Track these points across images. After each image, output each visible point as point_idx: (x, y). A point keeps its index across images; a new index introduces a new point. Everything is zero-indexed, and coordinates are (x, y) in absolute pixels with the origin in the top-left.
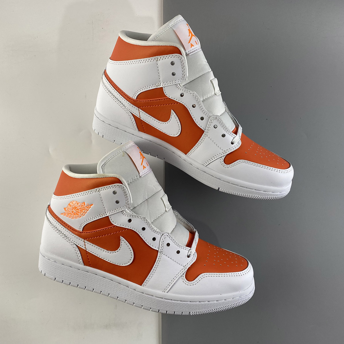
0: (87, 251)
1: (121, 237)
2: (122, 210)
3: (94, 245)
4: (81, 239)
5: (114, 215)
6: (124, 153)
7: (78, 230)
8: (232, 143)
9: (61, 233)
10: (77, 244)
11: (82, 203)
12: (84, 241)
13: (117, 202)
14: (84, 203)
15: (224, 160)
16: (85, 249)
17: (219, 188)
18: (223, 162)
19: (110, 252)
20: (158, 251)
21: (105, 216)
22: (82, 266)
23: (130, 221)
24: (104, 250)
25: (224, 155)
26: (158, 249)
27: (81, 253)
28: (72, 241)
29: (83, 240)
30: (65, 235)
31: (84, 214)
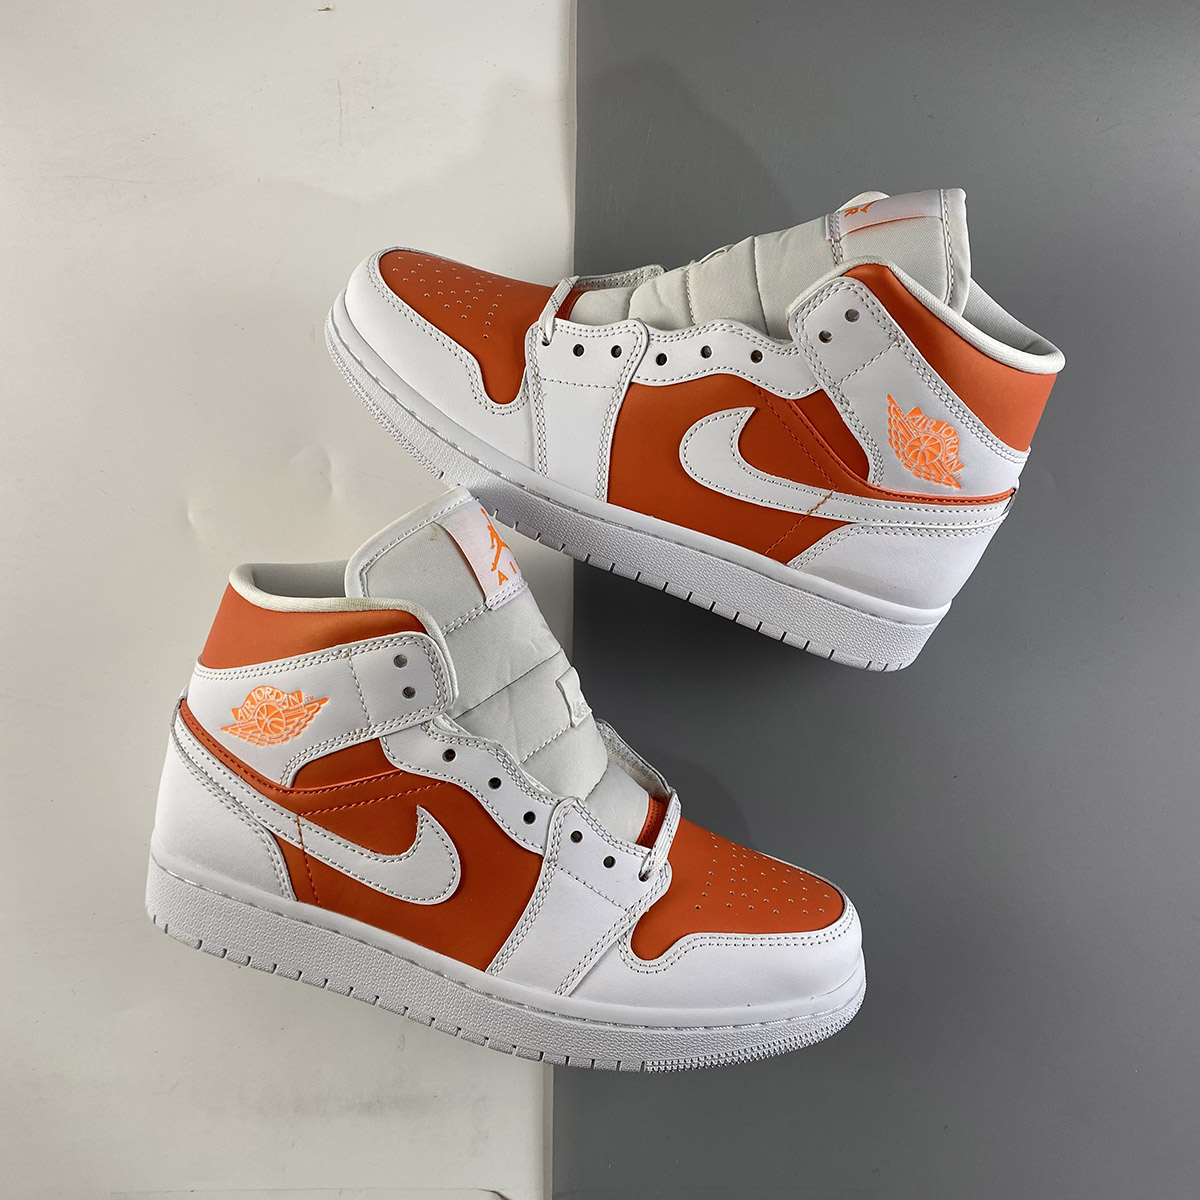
1: (421, 810)
2: (424, 719)
4: (286, 812)
5: (398, 735)
6: (435, 529)
7: (279, 783)
9: (221, 791)
10: (273, 830)
12: (297, 821)
13: (409, 693)
14: (299, 693)
16: (300, 846)
19: (382, 857)
20: (541, 858)
21: (368, 738)
22: (289, 902)
23: (449, 755)
24: (364, 850)
27: (288, 860)
28: (259, 820)
29: (293, 816)
30: (234, 798)
31: (297, 729)
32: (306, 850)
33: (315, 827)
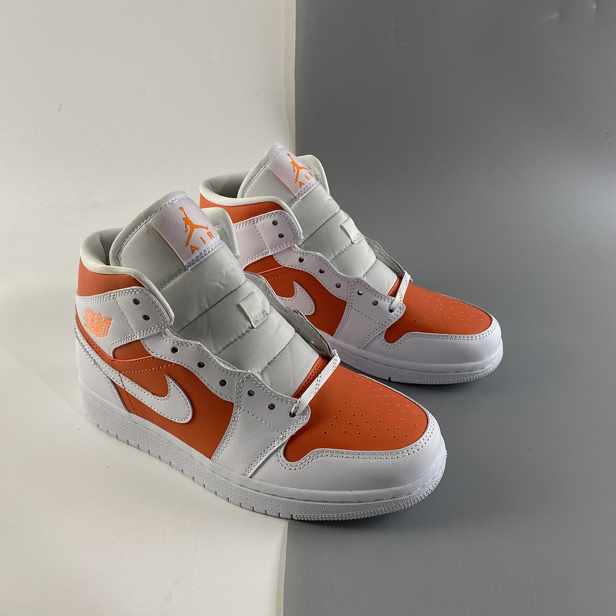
1: (167, 377)
3: (134, 383)
5: (148, 338)
6: (148, 227)
8: (391, 311)
10: (111, 378)
11: (99, 315)
12: (119, 375)
13: (146, 318)
14: (101, 315)
15: (385, 338)
16: (123, 388)
17: (390, 378)
18: (384, 341)
19: (157, 397)
20: (232, 404)
21: (135, 339)
23: (175, 350)
24: (149, 393)
25: (383, 330)
26: (231, 401)
28: (105, 373)
29: (118, 373)
31: (106, 332)
32: (126, 390)
33: (127, 379)
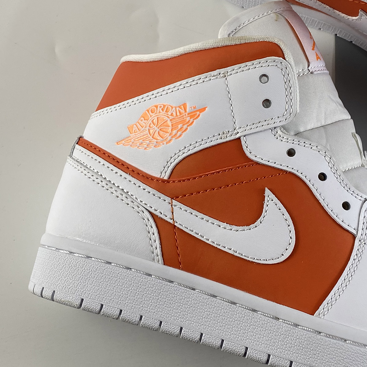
0: (175, 226)
1: (267, 192)
2: (275, 125)
3: (195, 212)
4: (163, 196)
5: (255, 135)
6: (277, 16)
7: (159, 177)
9: (112, 186)
10: (152, 210)
11: (180, 107)
12: (171, 203)
13: (267, 103)
14: (185, 105)
16: (171, 221)
19: (235, 228)
20: (354, 237)
21: (233, 138)
22: (159, 266)
23: (291, 153)
24: (221, 223)
26: (354, 232)
27: (160, 232)
28: (141, 203)
29: (168, 199)
30: (123, 190)
31: (179, 133)
32: (176, 224)
33: (184, 207)
